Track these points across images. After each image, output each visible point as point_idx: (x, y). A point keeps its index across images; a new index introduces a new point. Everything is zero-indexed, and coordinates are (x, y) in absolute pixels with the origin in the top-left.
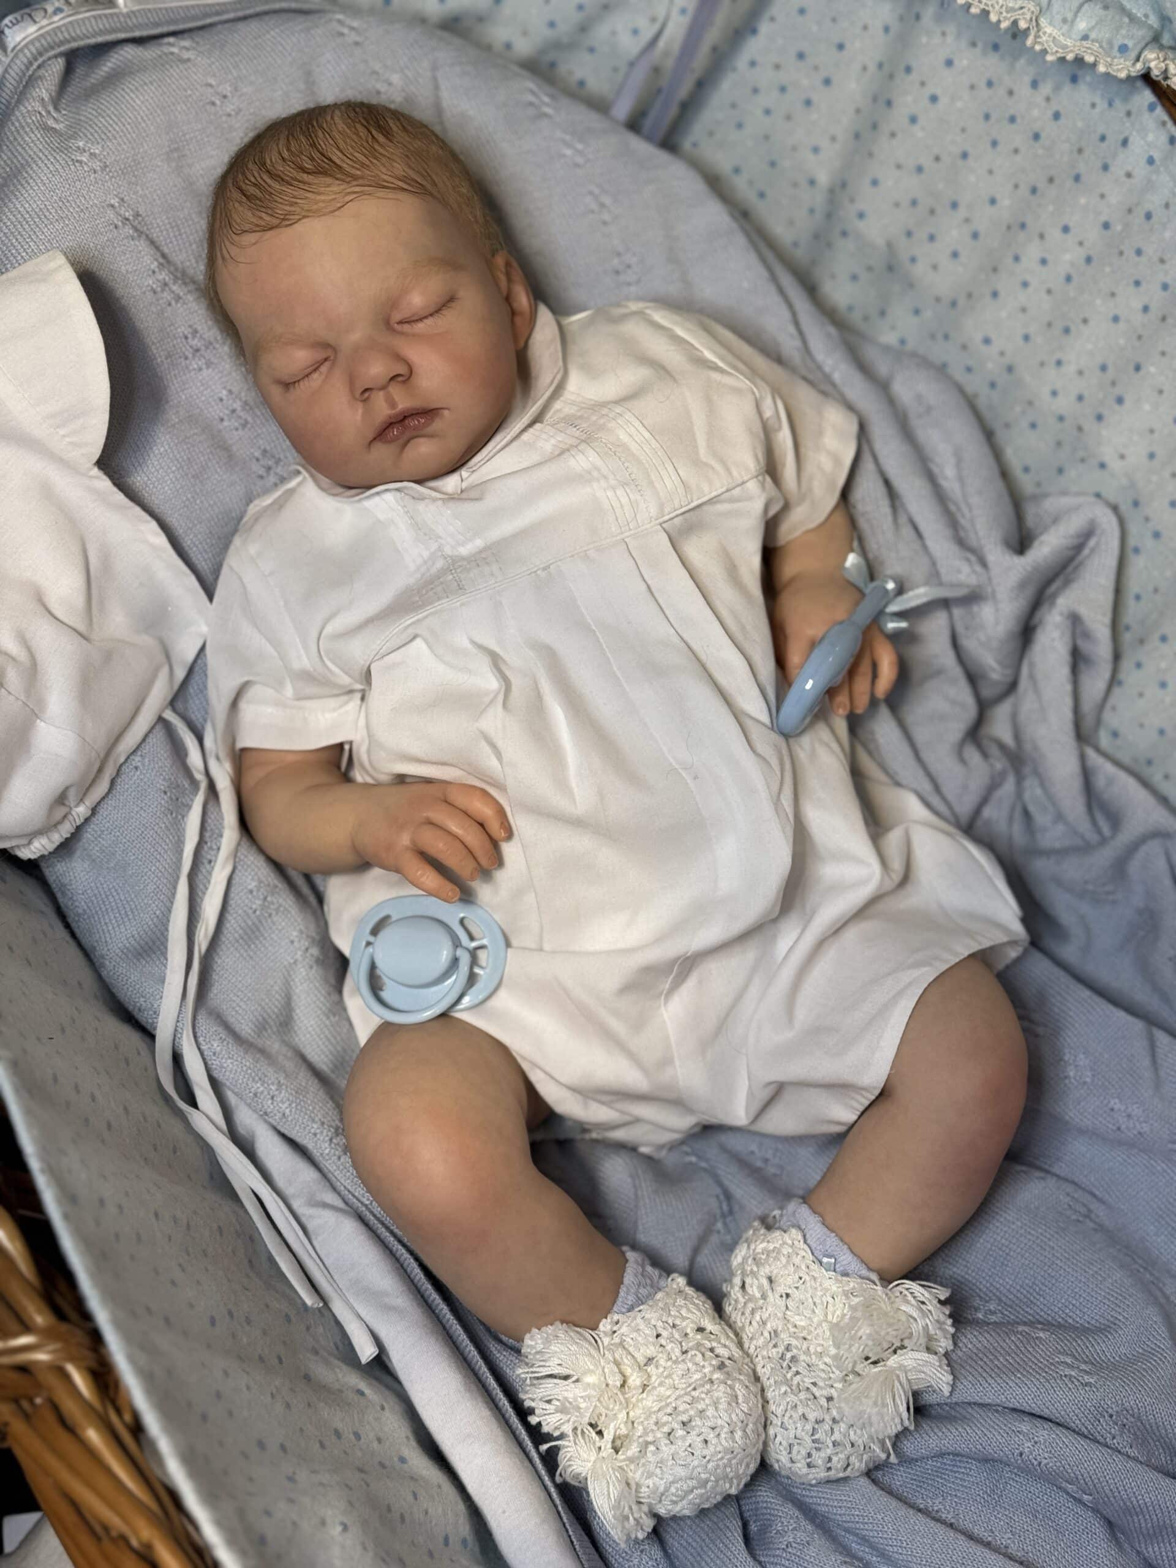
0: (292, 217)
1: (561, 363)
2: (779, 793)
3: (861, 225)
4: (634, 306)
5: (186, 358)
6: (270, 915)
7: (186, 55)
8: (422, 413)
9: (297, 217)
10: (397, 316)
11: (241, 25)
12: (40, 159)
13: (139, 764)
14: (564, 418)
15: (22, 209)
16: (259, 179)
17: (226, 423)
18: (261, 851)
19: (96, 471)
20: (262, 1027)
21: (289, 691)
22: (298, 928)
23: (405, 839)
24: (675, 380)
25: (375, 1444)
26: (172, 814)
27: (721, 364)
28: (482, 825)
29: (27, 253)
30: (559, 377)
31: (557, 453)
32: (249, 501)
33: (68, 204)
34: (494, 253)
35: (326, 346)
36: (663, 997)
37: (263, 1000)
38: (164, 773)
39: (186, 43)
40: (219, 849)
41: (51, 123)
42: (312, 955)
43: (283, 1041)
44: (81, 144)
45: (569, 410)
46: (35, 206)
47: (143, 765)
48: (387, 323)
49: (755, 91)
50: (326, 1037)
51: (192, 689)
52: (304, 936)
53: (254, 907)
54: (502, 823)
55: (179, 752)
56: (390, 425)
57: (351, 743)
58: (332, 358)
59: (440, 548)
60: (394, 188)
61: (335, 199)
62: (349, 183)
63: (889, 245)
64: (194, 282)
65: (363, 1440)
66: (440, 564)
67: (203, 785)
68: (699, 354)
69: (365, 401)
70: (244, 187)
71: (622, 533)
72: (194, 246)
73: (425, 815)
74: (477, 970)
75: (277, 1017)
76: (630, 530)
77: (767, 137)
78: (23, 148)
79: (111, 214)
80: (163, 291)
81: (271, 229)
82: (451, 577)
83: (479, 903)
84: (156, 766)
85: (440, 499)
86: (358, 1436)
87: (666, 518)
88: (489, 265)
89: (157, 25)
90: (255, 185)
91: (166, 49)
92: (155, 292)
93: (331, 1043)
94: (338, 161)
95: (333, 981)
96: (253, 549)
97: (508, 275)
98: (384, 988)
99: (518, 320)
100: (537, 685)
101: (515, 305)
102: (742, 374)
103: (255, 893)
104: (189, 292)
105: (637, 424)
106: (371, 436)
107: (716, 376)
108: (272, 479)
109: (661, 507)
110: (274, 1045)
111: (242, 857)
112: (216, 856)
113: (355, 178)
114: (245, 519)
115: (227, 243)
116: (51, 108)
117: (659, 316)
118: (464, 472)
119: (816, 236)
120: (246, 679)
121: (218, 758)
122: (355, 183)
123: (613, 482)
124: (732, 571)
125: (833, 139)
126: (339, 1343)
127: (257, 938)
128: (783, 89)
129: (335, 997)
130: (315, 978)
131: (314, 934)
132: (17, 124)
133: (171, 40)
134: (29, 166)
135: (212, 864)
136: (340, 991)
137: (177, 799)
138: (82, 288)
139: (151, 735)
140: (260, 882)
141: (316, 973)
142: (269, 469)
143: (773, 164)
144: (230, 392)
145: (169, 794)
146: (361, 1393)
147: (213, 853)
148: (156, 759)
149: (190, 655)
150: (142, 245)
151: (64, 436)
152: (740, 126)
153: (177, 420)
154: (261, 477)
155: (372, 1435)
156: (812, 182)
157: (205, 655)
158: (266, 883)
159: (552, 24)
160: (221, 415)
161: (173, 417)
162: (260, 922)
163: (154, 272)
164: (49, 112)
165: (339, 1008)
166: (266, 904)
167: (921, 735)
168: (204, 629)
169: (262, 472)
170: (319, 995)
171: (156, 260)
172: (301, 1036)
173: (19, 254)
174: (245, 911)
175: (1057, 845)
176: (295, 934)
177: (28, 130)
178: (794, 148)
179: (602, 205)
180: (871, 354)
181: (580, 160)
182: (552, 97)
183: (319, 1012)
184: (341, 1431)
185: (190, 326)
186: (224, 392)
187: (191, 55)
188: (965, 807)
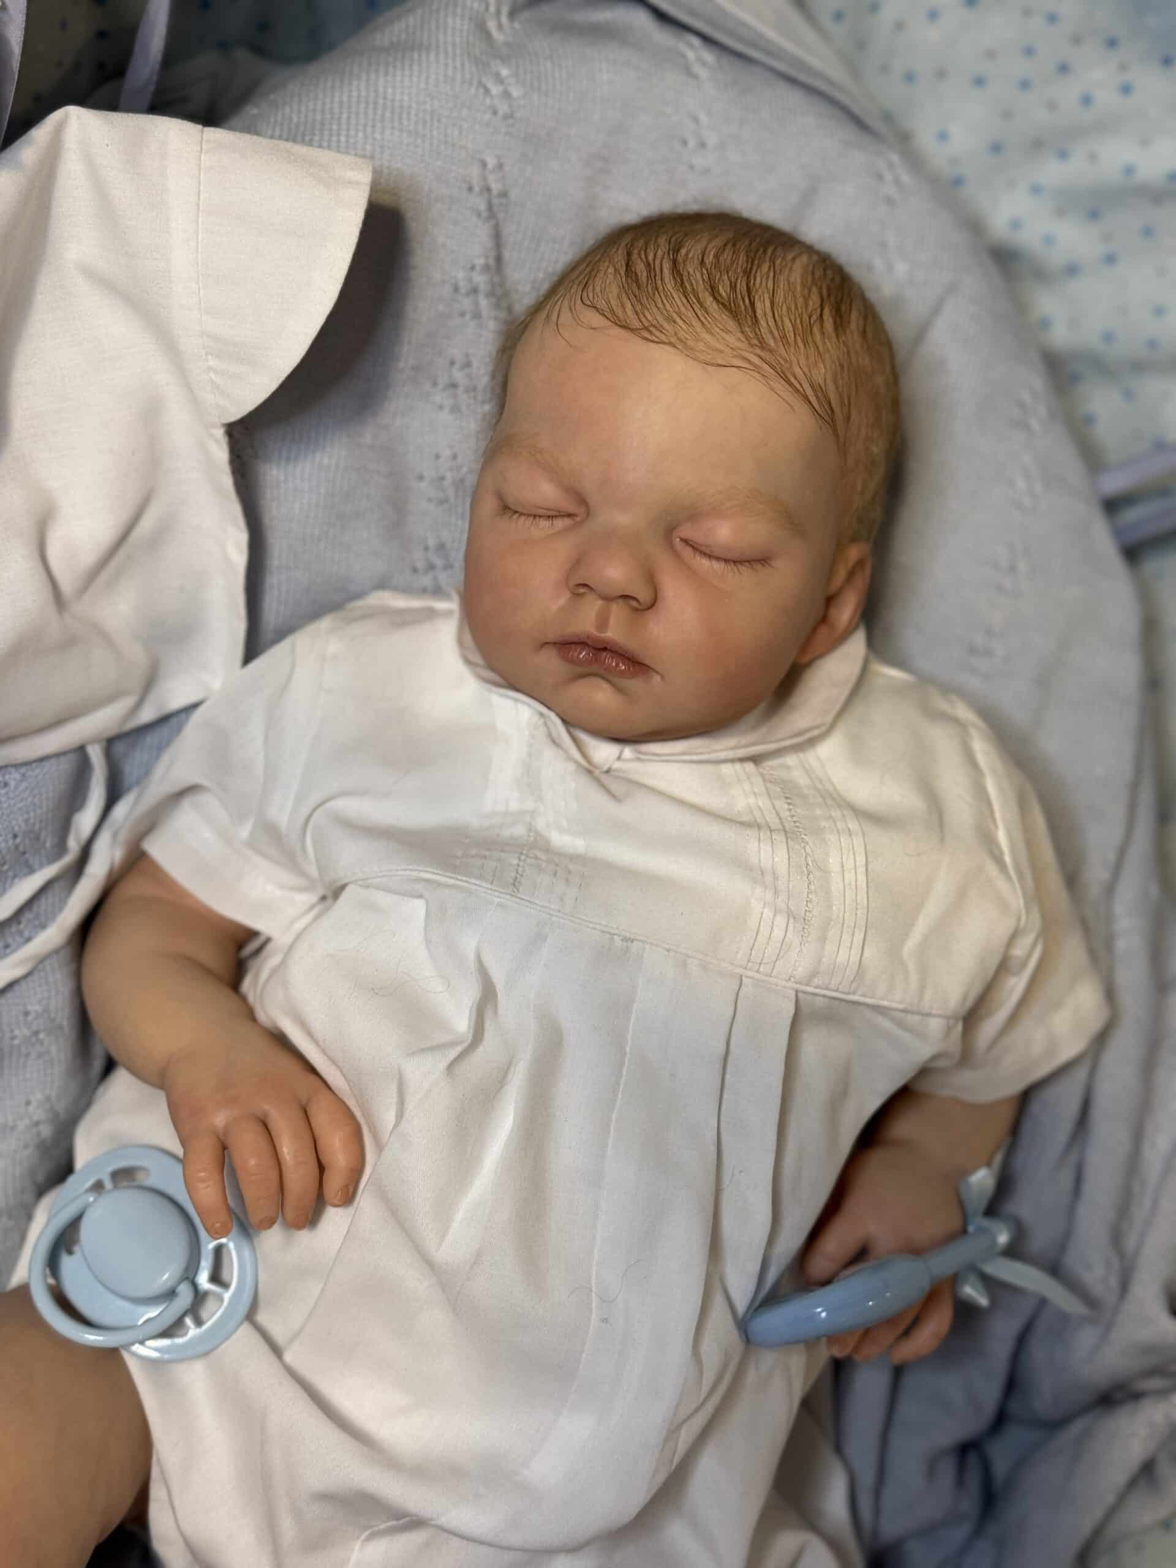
0: (657, 333)
1: (829, 718)
2: (684, 1421)
4: (963, 712)
5: (435, 384)
6: (28, 1055)
7: (698, 69)
8: (629, 659)
9: (663, 338)
10: (686, 531)
11: (783, 88)
12: (446, 53)
13: (12, 784)
14: (784, 781)
15: (381, 90)
16: (657, 262)
17: (423, 485)
18: (78, 975)
19: (220, 433)
21: (245, 832)
22: (47, 1092)
23: (220, 1119)
24: (942, 840)
27: (1008, 859)
28: (321, 1168)
29: (347, 142)
30: (816, 732)
31: (745, 818)
32: (382, 584)
33: (436, 124)
34: (854, 539)
35: (582, 500)
36: (367, 1533)
38: (32, 814)
39: (709, 56)
40: (29, 940)
41: (492, 25)
42: (39, 1134)
44: (504, 72)
45: (799, 777)
46: (398, 97)
47: (16, 787)
48: (669, 532)
51: (151, 739)
52: (48, 1105)
53: (17, 1032)
54: (347, 1186)
55: (75, 797)
56: (581, 643)
57: (268, 940)
58: (578, 519)
59: (533, 813)
60: (797, 391)
61: (721, 352)
62: (752, 346)
64: (510, 309)
66: (519, 831)
67: (68, 859)
68: (992, 826)
69: (577, 595)
70: (635, 256)
71: (745, 968)
72: (541, 275)
73: (266, 1107)
74: (188, 1321)
76: (758, 971)
79: (475, 172)
80: (468, 294)
81: (621, 326)
82: (515, 862)
83: (256, 1241)
84: (31, 798)
85: (576, 762)
87: (810, 989)
88: (839, 549)
89: (692, 13)
90: (648, 264)
91: (682, 47)
92: (456, 289)
94: (759, 312)
95: (41, 1178)
96: (334, 646)
97: (851, 574)
98: (76, 1249)
99: (823, 631)
100: (509, 1068)
101: (833, 612)
102: (1023, 888)
103: (30, 1018)
104: (496, 319)
105: (861, 860)
106: (551, 637)
107: (992, 870)
108: (426, 581)
109: (814, 974)
111: (48, 968)
112: (19, 946)
113: (763, 345)
114: (359, 603)
115: (566, 303)
116: (505, 10)
117: (982, 749)
118: (628, 752)
120: (204, 782)
121: (115, 835)
122: (758, 351)
123: (781, 902)
124: (839, 1095)
129: (28, 1197)
133: (696, 41)
134: (428, 49)
135: (8, 951)
136: (41, 1191)
137: (24, 853)
139: (53, 761)
140: (46, 1010)
141: (28, 1155)
142: (431, 567)
144: (455, 457)
145: (18, 840)
147: (19, 939)
148: (36, 791)
149: (176, 703)
150: (483, 233)
151: (210, 369)
154: (415, 570)
157: (187, 720)
158: (53, 1015)
159: (1108, 337)
160: (425, 474)
162: (11, 1054)
163: (473, 268)
164: (498, 12)
166: (34, 1039)
168: (216, 684)
169: (420, 565)
171: (487, 257)
176: (39, 1096)
179: (1012, 569)
181: (1027, 501)
185: (467, 355)
186: (448, 453)
187: (703, 73)
188: (891, 1529)
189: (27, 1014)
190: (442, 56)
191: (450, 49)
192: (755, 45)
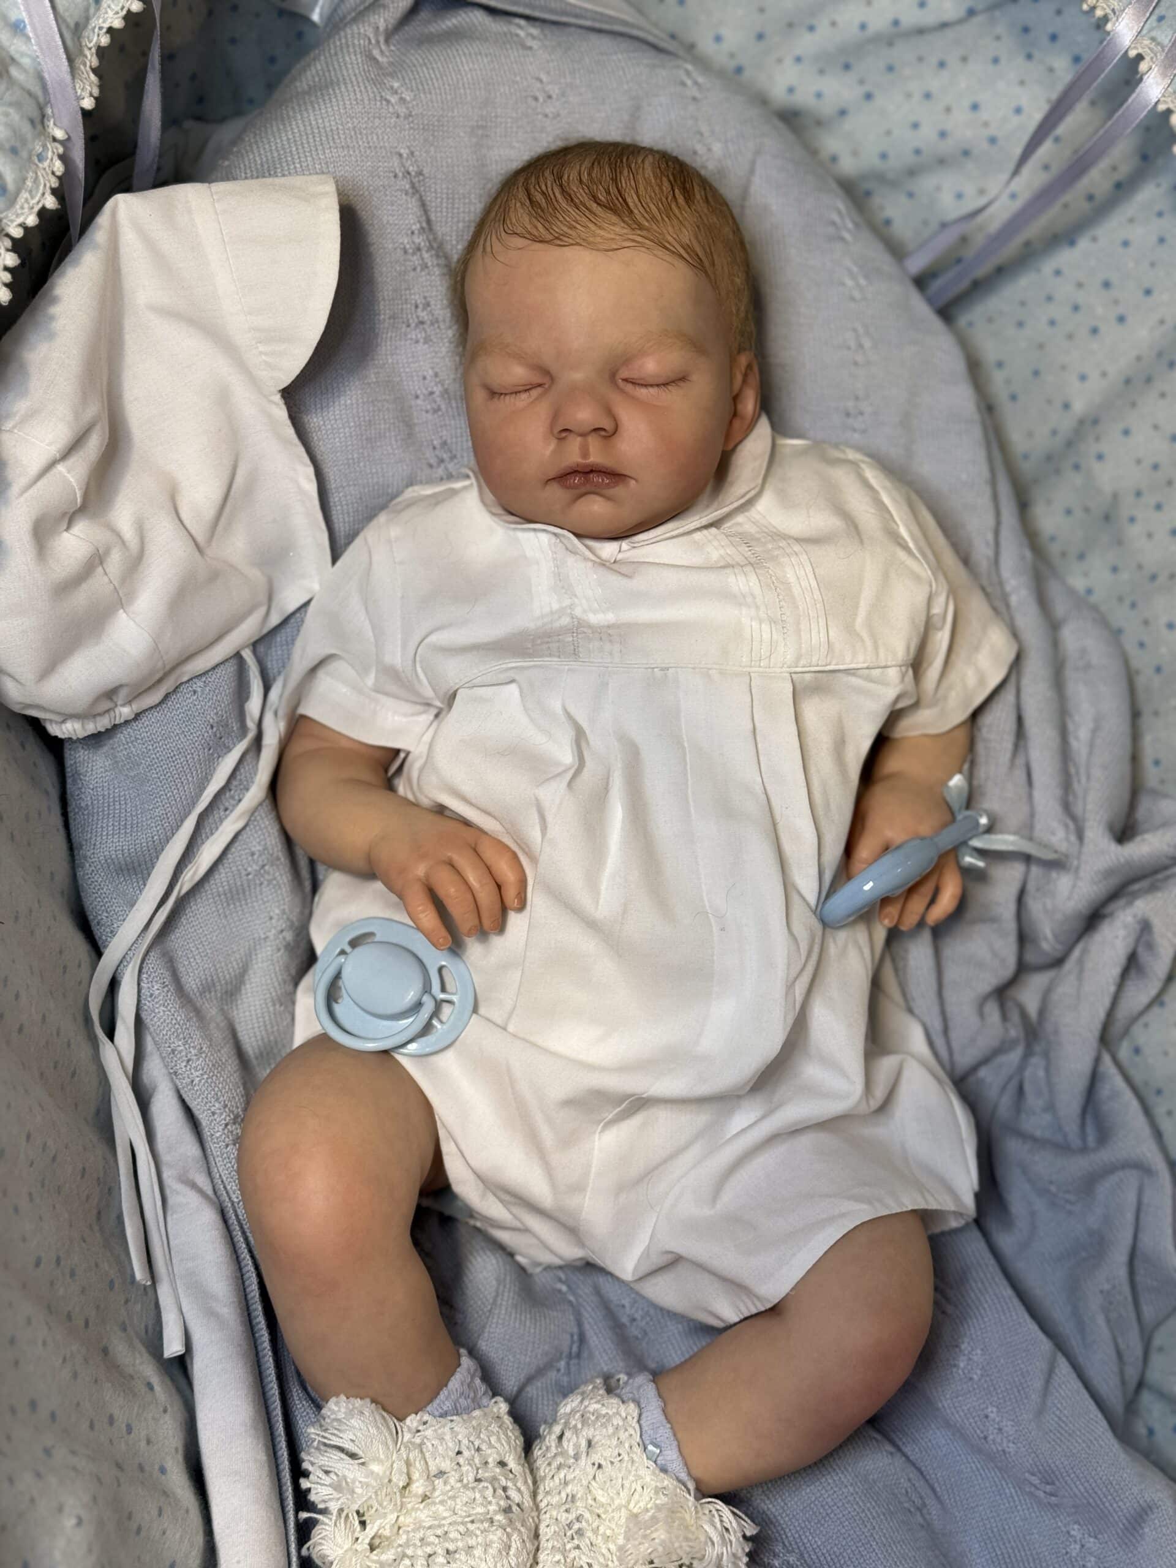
0: (566, 239)
1: (760, 481)
2: (796, 979)
3: (1097, 466)
4: (852, 455)
5: (408, 326)
6: (261, 884)
7: (530, 42)
8: (609, 474)
9: (571, 241)
10: (624, 373)
11: (594, 38)
12: (352, 82)
13: (199, 689)
14: (740, 534)
15: (314, 123)
16: (550, 190)
17: (419, 402)
18: (279, 819)
19: (278, 398)
20: (207, 988)
21: (370, 680)
22: (282, 907)
23: (421, 870)
24: (862, 542)
25: (143, 1443)
26: (209, 749)
27: (911, 545)
28: (499, 887)
29: (301, 166)
30: (753, 493)
31: (722, 564)
32: (411, 483)
33: (359, 136)
34: (740, 350)
35: (546, 372)
36: (602, 1124)
37: (220, 962)
38: (219, 708)
39: (535, 31)
40: (240, 801)
41: (376, 53)
42: (284, 938)
43: (222, 1009)
44: (396, 85)
45: (749, 528)
46: (327, 124)
47: (203, 691)
48: (613, 376)
49: (1049, 298)
50: (265, 1022)
51: (279, 638)
52: (285, 917)
53: (249, 869)
54: (519, 893)
55: (242, 693)
56: (574, 472)
57: (408, 753)
58: (546, 386)
59: (571, 606)
60: (673, 253)
61: (613, 239)
62: (633, 229)
63: (1115, 496)
64: (446, 257)
65: (132, 1435)
66: (565, 621)
67: (251, 735)
68: (895, 527)
69: (560, 439)
70: (532, 190)
71: (751, 667)
72: (461, 225)
73: (449, 854)
74: (435, 1022)
75: (226, 983)
76: (760, 667)
77: (1041, 346)
78: (340, 66)
79: (396, 161)
80: (414, 254)
81: (541, 242)
82: (571, 639)
83: (464, 958)
84: (215, 698)
85: (592, 561)
86: (129, 1429)
87: (799, 670)
88: (732, 361)
90: (543, 193)
91: (514, 29)
92: (406, 252)
93: (266, 1030)
94: (631, 204)
95: (293, 972)
96: (394, 531)
97: (745, 376)
98: (340, 1001)
99: (737, 424)
100: (608, 778)
101: (740, 407)
102: (928, 563)
103: (255, 857)
104: (438, 265)
105: (809, 569)
106: (552, 475)
107: (902, 554)
108: (440, 471)
109: (799, 657)
110: (211, 1010)
111: (258, 818)
112: (235, 806)
113: (641, 227)
114: (399, 499)
115: (494, 236)
116: (382, 39)
117: (872, 475)
118: (625, 545)
119: (1049, 458)
120: (333, 651)
121: (276, 713)
122: (639, 232)
123: (762, 615)
124: (840, 744)
125: (1104, 374)
126: (150, 1327)
127: (239, 900)
128: (1076, 308)
129: (290, 988)
130: (278, 962)
131: (295, 919)
132: (343, 41)
133: (522, 22)
134: (339, 85)
135: (227, 812)
136: (296, 984)
137: (221, 738)
138: (339, 222)
139: (222, 666)
140: (265, 848)
141: (281, 957)
142: (442, 461)
143: (1036, 373)
144: (436, 375)
145: (215, 729)
146: (150, 1387)
147: (233, 802)
148: (217, 691)
149: (292, 607)
150: (413, 203)
151: (261, 353)
152: (1020, 324)
153: (374, 380)
154: (431, 466)
155: (143, 1433)
156: (1066, 406)
157: (306, 612)
158: (271, 852)
159: (884, 156)
160: (419, 392)
161: (373, 376)
162: (249, 886)
163: (413, 233)
164: (378, 42)
165: (289, 1001)
166: (262, 871)
167: (952, 973)
168: (316, 587)
169: (433, 461)
170: (275, 979)
171: (419, 222)
172: (241, 1011)
173: (294, 163)
174: (238, 870)
175: (1038, 1133)
176: (277, 911)
177: (351, 50)
178: (1063, 368)
179: (860, 346)
180: (1054, 589)
181: (857, 294)
182: (857, 225)
183: (268, 995)
184: (116, 1417)
185: (425, 298)
186: (431, 372)
187: (535, 44)
188: (964, 1059)
189: (253, 854)
190: (349, 86)
191: (354, 79)
192: (564, 13)
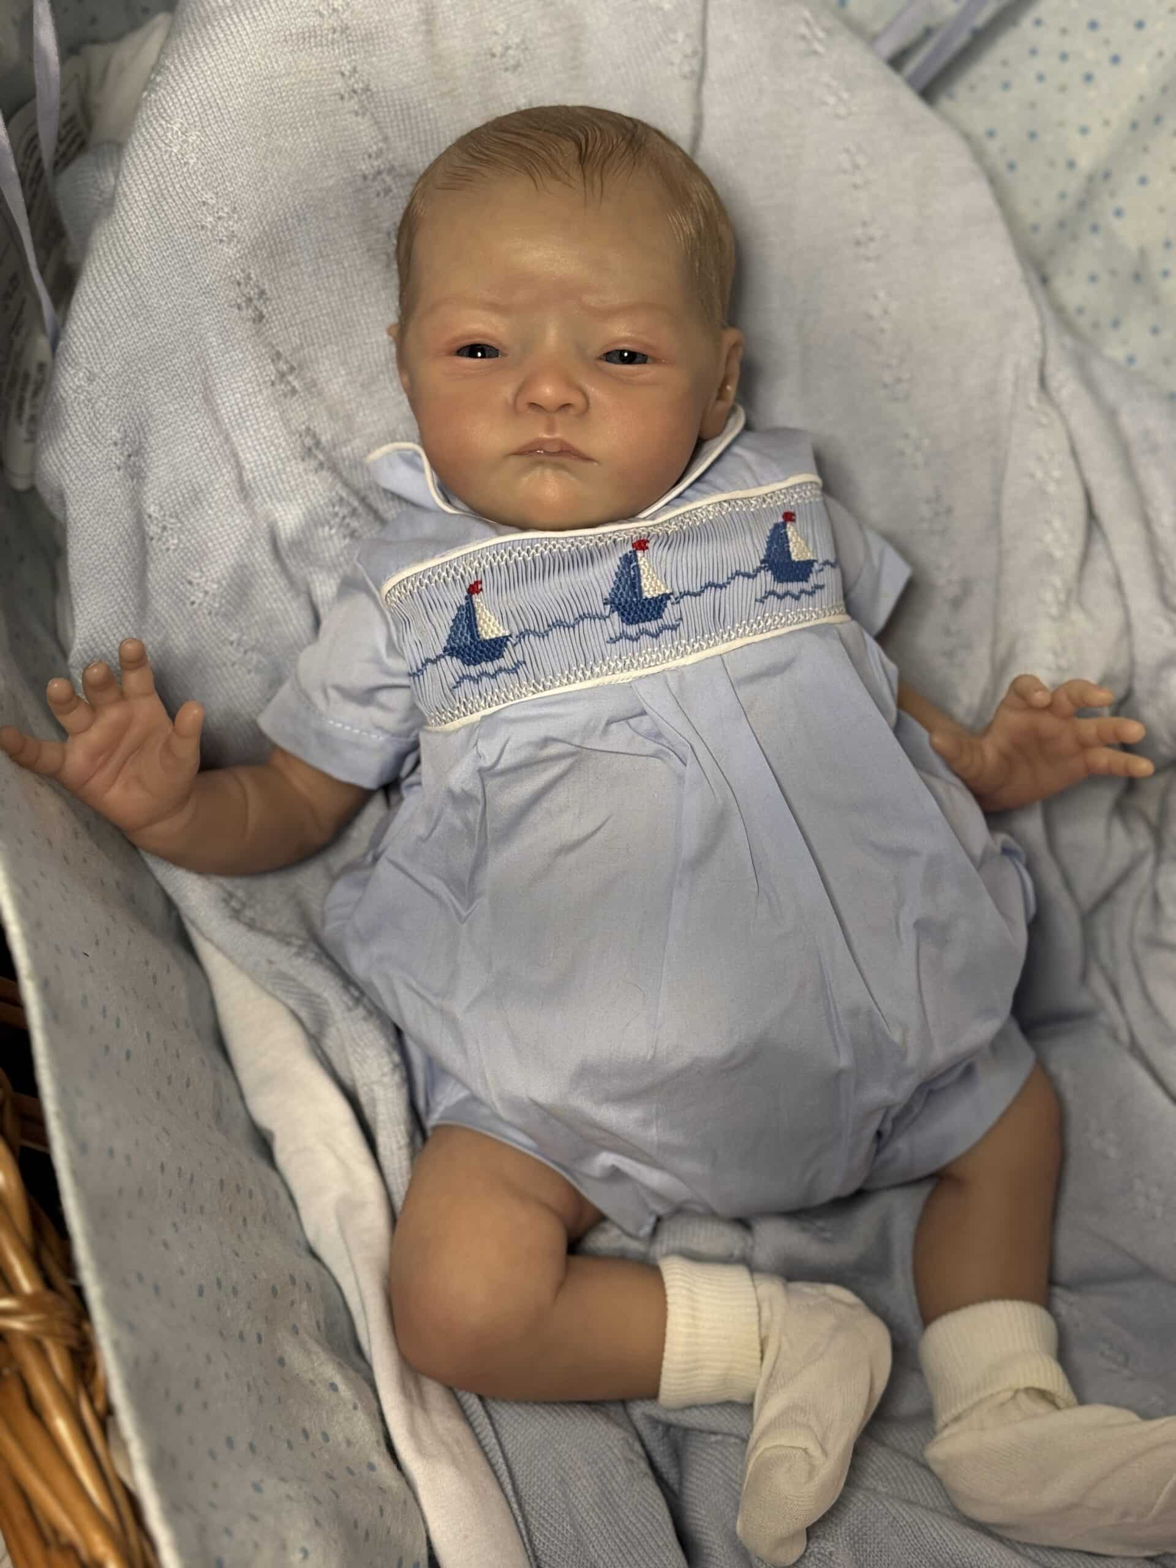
3: (1116, 223)
25: (343, 1447)
49: (1033, 52)
63: (1143, 252)
65: (331, 1442)
77: (1033, 105)
79: (339, 82)
86: (326, 1438)
119: (1062, 225)
125: (1107, 123)
128: (1064, 57)
143: (1033, 135)
146: (333, 1387)
152: (1006, 86)
155: (340, 1437)
156: (1071, 165)
178: (1061, 124)
179: (857, 166)
180: (1099, 369)
184: (309, 1431)
